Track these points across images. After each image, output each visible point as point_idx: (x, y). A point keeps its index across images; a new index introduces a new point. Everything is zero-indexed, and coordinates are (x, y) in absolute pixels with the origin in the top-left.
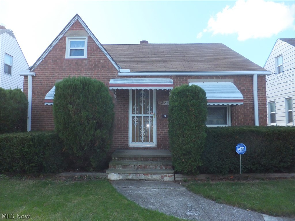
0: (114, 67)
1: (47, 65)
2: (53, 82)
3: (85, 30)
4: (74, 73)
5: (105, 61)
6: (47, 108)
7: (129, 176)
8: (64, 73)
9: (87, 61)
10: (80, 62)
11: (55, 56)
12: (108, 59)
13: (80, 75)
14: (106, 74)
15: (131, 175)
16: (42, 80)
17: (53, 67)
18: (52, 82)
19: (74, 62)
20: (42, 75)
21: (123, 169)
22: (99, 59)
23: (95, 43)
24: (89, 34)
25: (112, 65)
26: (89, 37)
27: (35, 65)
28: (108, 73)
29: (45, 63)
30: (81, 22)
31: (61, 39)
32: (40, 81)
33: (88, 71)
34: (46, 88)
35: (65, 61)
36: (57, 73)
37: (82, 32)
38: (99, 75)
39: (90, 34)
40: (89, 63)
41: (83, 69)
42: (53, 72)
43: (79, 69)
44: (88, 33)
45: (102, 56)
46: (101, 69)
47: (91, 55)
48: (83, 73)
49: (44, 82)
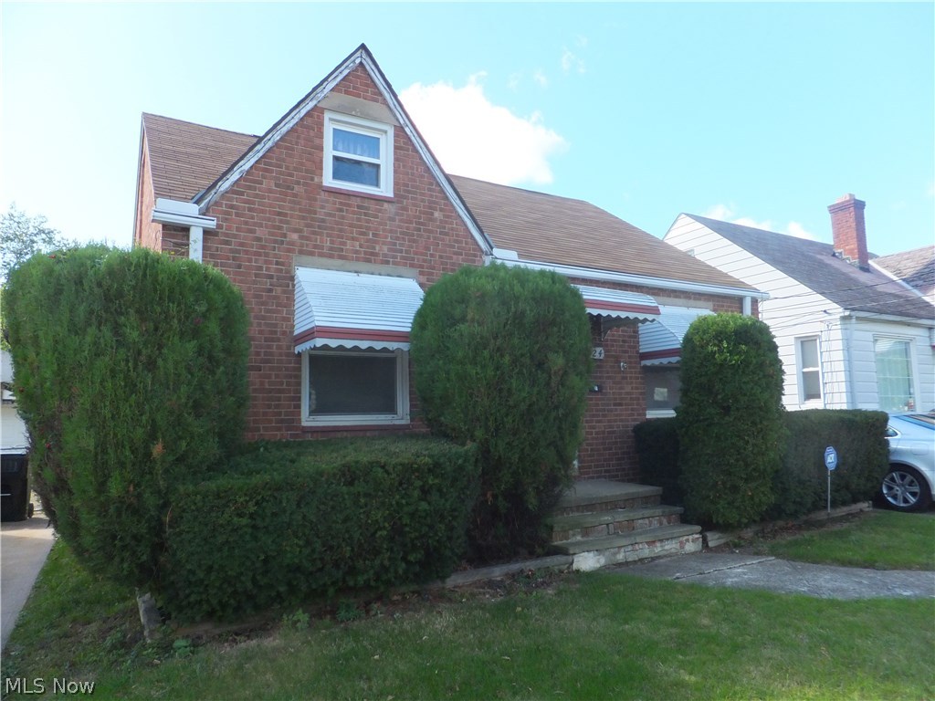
0: (472, 236)
1: (256, 196)
2: (282, 264)
3: (385, 102)
4: (353, 239)
5: (448, 217)
6: (262, 354)
7: (619, 552)
8: (321, 234)
9: (396, 205)
10: (372, 205)
11: (287, 168)
12: (456, 212)
13: (374, 248)
14: (451, 258)
15: (622, 550)
16: (238, 252)
17: (280, 207)
18: (277, 263)
19: (355, 202)
20: (238, 229)
21: (585, 539)
22: (430, 208)
23: (417, 152)
24: (398, 120)
25: (467, 229)
26: (399, 131)
27: (213, 192)
28: (455, 253)
29: (250, 188)
30: (372, 74)
31: (308, 114)
32: (232, 251)
33: (397, 238)
34: (255, 282)
35: (323, 196)
36: (296, 231)
37: (376, 108)
38: (432, 255)
39: (402, 121)
40: (402, 215)
41: (384, 230)
42: (280, 228)
43: (368, 228)
44: (395, 116)
45: (436, 197)
46: (435, 238)
47: (405, 191)
48: (384, 243)
49: (250, 261)
